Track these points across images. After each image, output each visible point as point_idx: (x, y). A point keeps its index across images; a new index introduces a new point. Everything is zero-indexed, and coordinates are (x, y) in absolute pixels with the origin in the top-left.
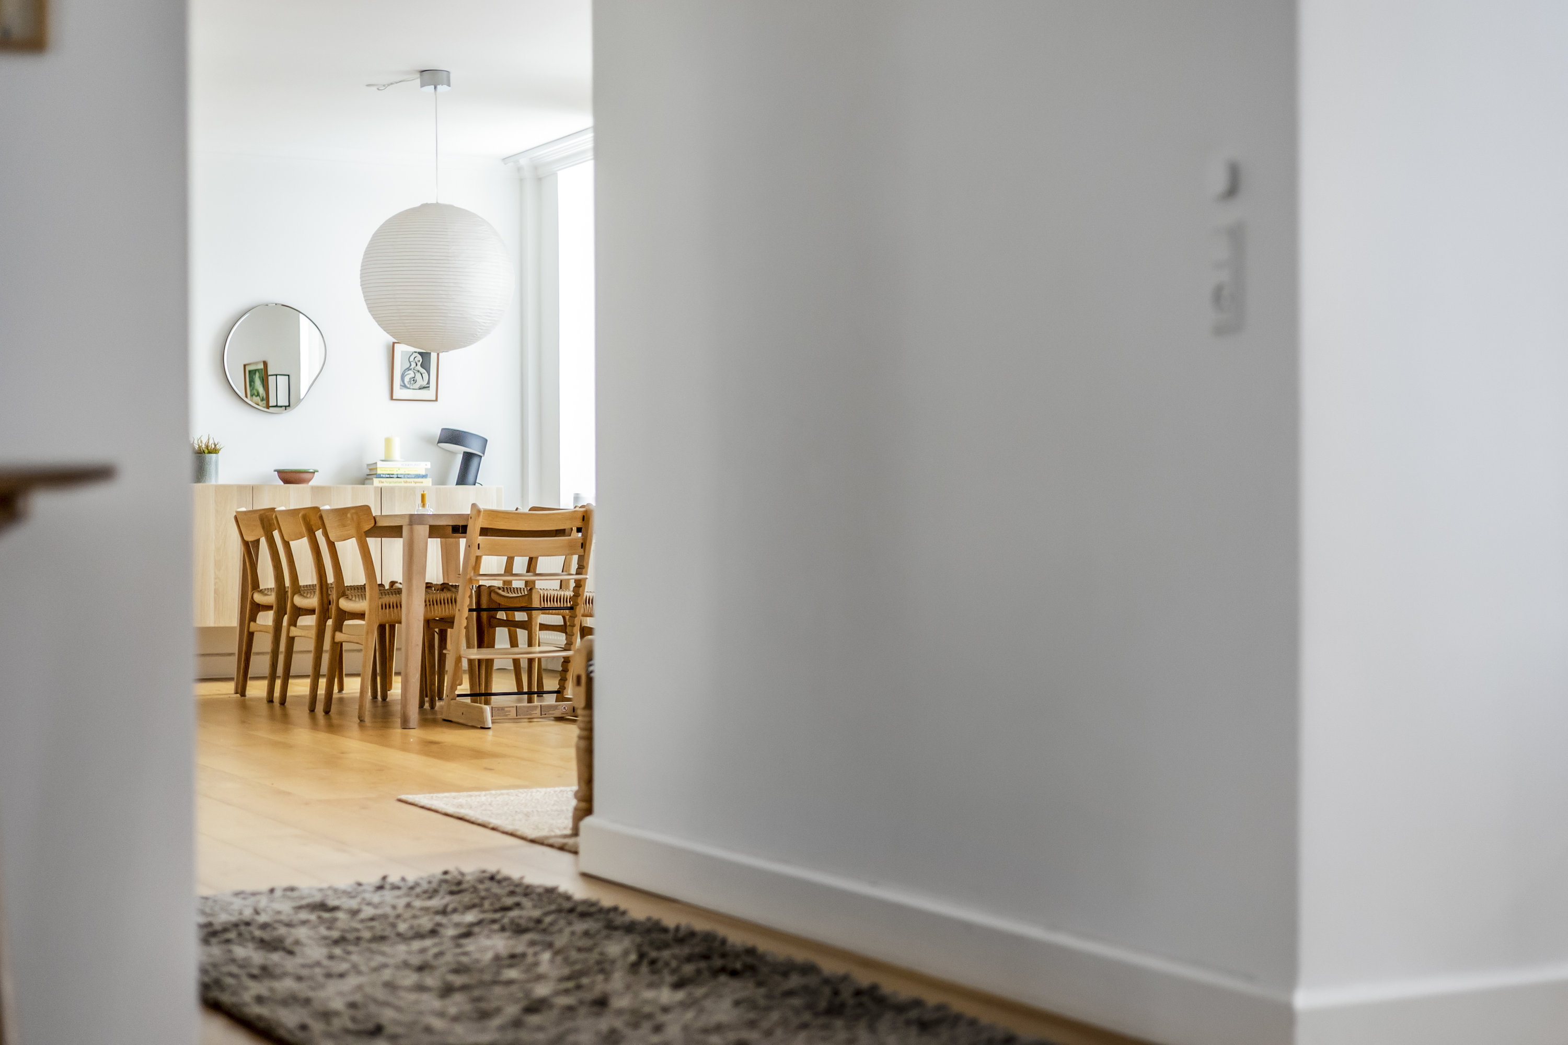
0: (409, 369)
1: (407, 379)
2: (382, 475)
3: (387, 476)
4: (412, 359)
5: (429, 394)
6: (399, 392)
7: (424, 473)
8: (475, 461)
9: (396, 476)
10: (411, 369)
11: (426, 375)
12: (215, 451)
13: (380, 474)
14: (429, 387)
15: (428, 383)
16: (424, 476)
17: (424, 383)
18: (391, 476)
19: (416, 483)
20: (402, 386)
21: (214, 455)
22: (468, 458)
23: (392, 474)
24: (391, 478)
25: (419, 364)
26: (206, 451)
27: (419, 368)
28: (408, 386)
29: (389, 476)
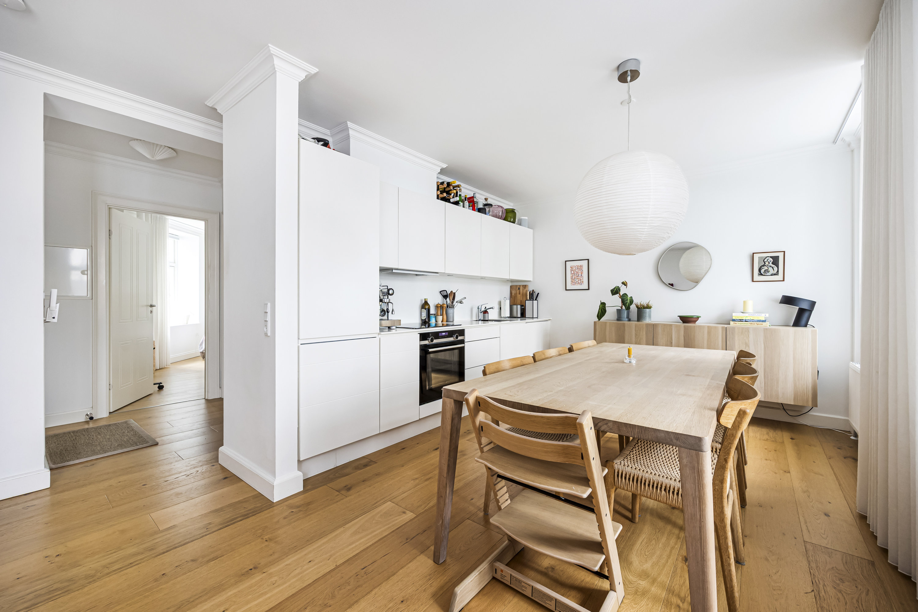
0: (764, 266)
1: (762, 271)
2: (735, 320)
3: (739, 320)
4: (765, 260)
5: (780, 277)
6: (757, 277)
7: (764, 319)
8: (806, 315)
9: (745, 321)
10: (765, 266)
11: (776, 268)
12: (648, 307)
13: (735, 319)
14: (778, 274)
15: (778, 272)
16: (764, 321)
17: (775, 272)
18: (741, 320)
19: (758, 324)
20: (760, 274)
21: (648, 310)
22: (801, 311)
23: (742, 320)
24: (742, 321)
25: (771, 263)
26: (642, 308)
27: (771, 264)
28: (764, 274)
29: (740, 320)
